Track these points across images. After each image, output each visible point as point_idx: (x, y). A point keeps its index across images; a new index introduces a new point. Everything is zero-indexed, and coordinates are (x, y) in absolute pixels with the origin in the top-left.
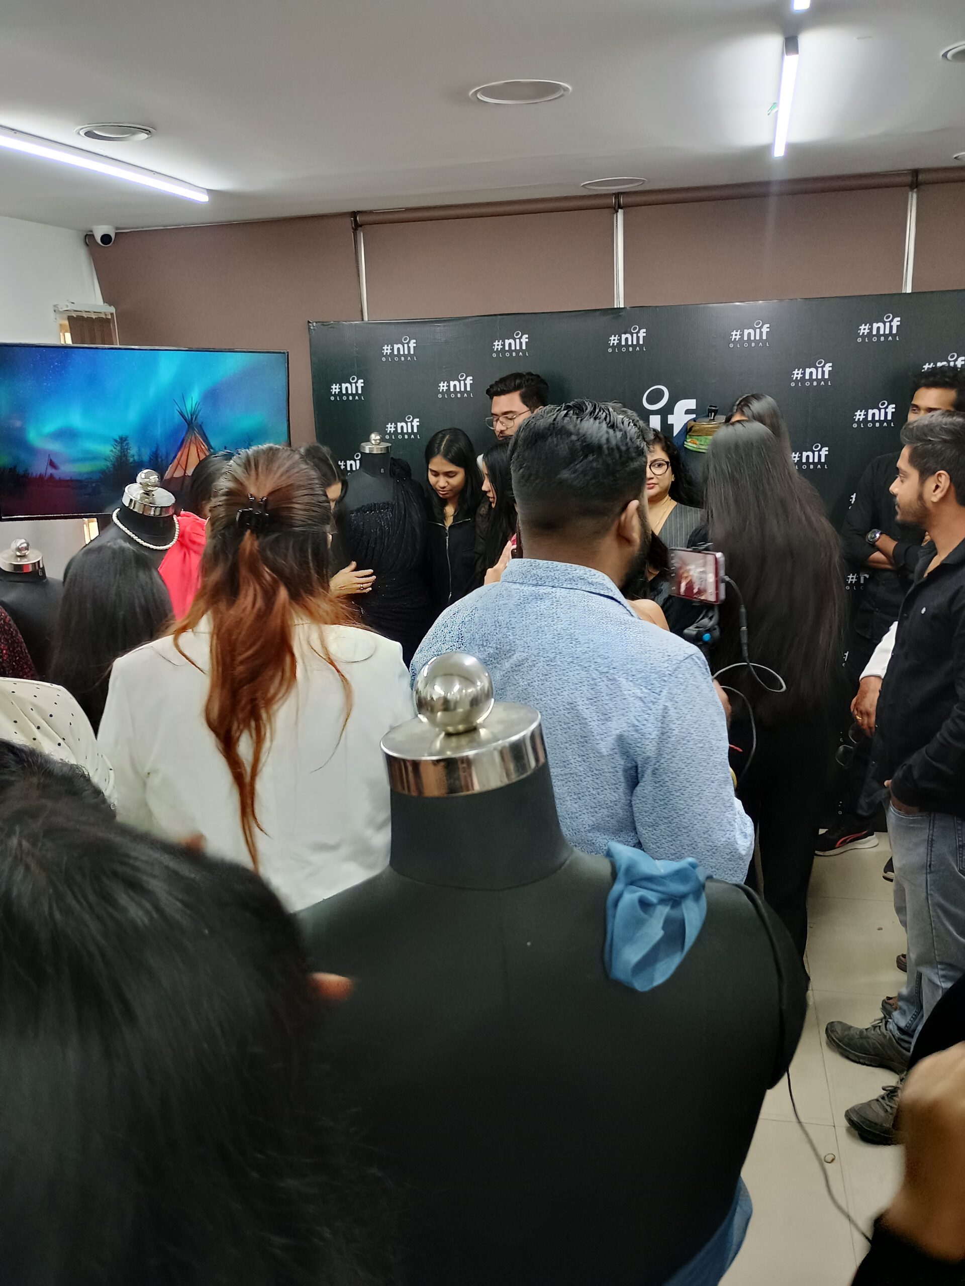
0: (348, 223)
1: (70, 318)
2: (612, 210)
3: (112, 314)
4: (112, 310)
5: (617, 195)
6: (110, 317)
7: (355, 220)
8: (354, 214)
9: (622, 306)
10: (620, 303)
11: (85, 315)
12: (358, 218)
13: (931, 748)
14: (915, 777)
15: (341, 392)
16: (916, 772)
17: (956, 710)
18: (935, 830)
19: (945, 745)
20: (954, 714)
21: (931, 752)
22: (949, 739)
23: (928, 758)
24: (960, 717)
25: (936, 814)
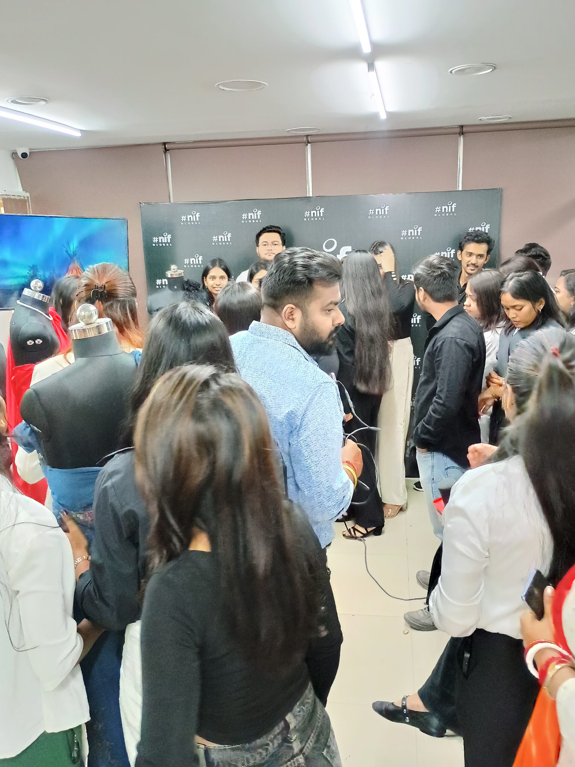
0: (161, 148)
1: (4, 199)
2: (305, 144)
3: (28, 197)
4: (28, 194)
5: (307, 136)
8: (165, 144)
10: (310, 194)
11: (12, 197)
12: (166, 146)
13: (426, 418)
14: (419, 433)
15: (158, 241)
16: (419, 431)
17: (435, 398)
18: (434, 461)
19: (430, 416)
20: (433, 400)
21: (425, 420)
22: (432, 413)
23: (424, 423)
24: (436, 402)
25: (434, 453)
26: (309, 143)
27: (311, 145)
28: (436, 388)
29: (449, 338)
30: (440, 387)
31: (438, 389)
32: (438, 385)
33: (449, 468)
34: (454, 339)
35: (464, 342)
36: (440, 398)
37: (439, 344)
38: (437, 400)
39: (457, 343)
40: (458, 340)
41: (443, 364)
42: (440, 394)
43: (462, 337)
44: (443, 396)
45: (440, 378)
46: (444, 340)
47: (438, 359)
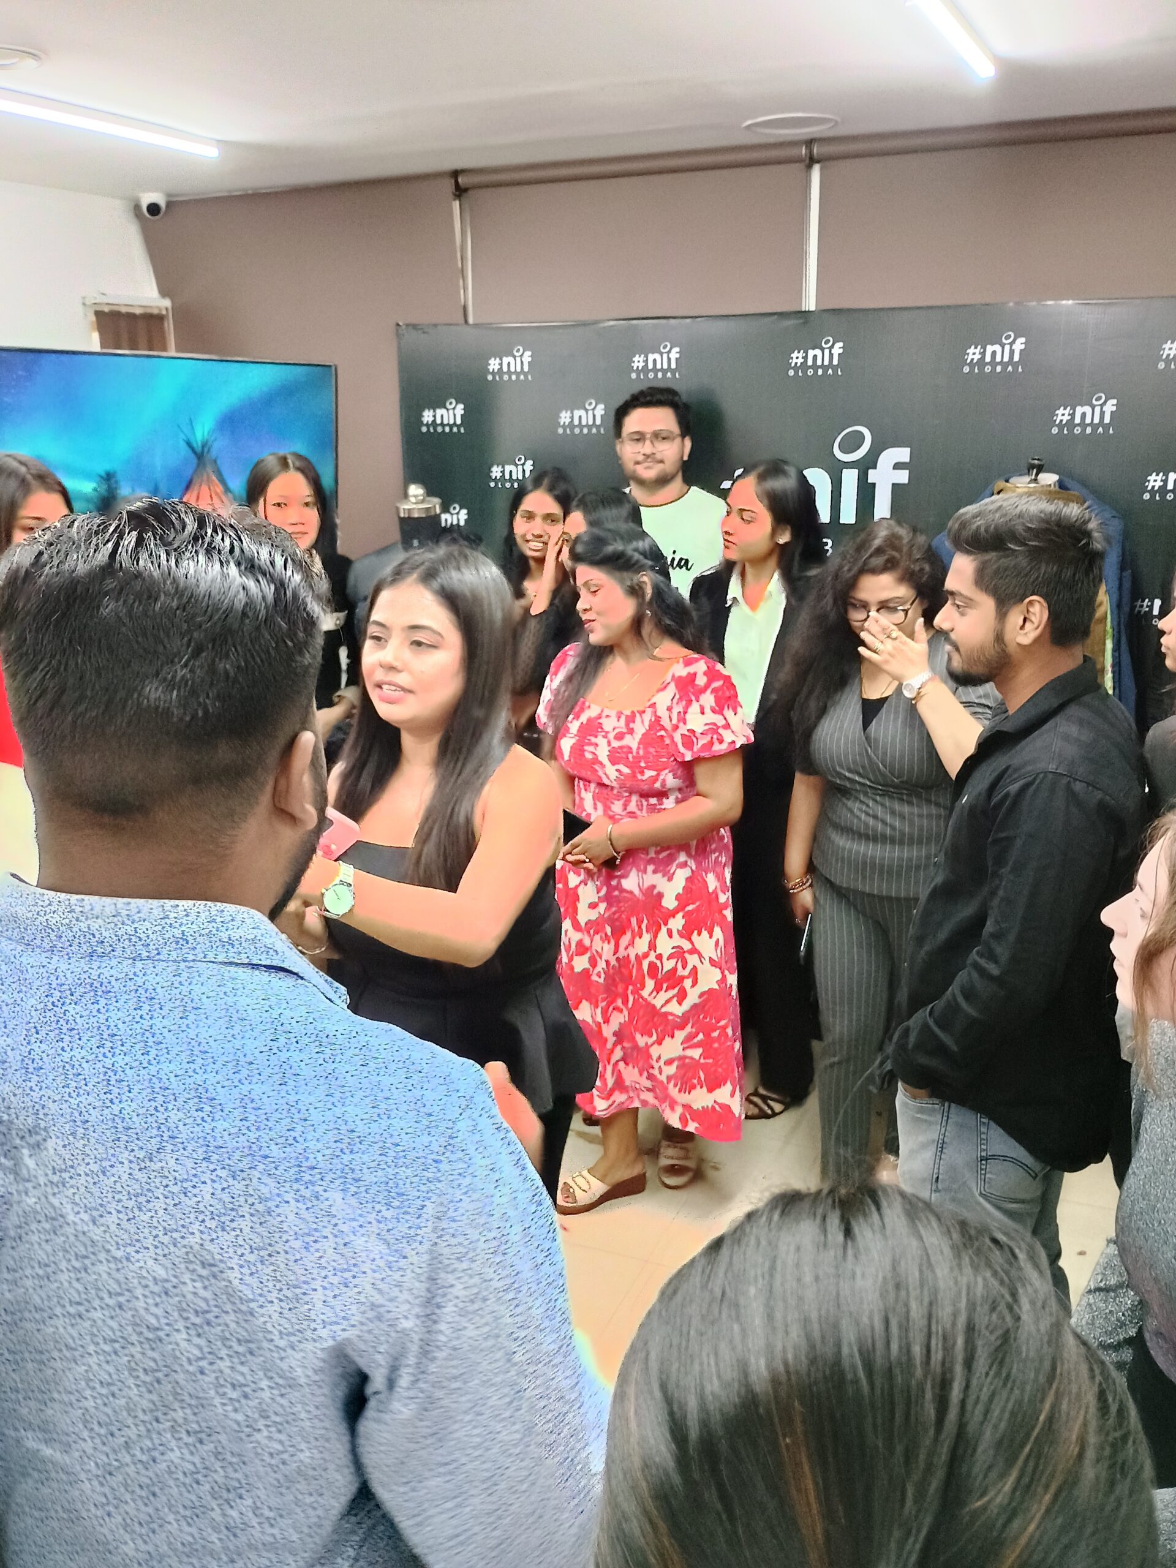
0: (448, 185)
1: (99, 314)
2: (802, 166)
3: (167, 309)
4: (167, 303)
5: (809, 143)
6: (164, 312)
7: (457, 182)
8: (455, 174)
9: (813, 308)
10: (810, 304)
11: (124, 310)
12: (460, 180)
13: (940, 1004)
14: (910, 1046)
15: (434, 421)
16: (912, 1039)
17: (974, 956)
18: (948, 1128)
19: (953, 1008)
20: (969, 962)
21: (936, 1013)
22: (960, 999)
23: (931, 1022)
24: (976, 966)
25: (953, 1105)
26: (818, 162)
27: (821, 169)
28: (980, 920)
29: (1050, 776)
30: (997, 922)
31: (989, 927)
32: (990, 912)
33: (994, 1157)
34: (1065, 781)
35: (1099, 795)
36: (992, 957)
37: (1014, 788)
38: (983, 962)
39: (1072, 794)
40: (1078, 787)
41: (1014, 853)
42: (994, 944)
43: (1092, 778)
44: (1003, 951)
45: (1001, 893)
46: (1030, 779)
47: (1003, 835)
